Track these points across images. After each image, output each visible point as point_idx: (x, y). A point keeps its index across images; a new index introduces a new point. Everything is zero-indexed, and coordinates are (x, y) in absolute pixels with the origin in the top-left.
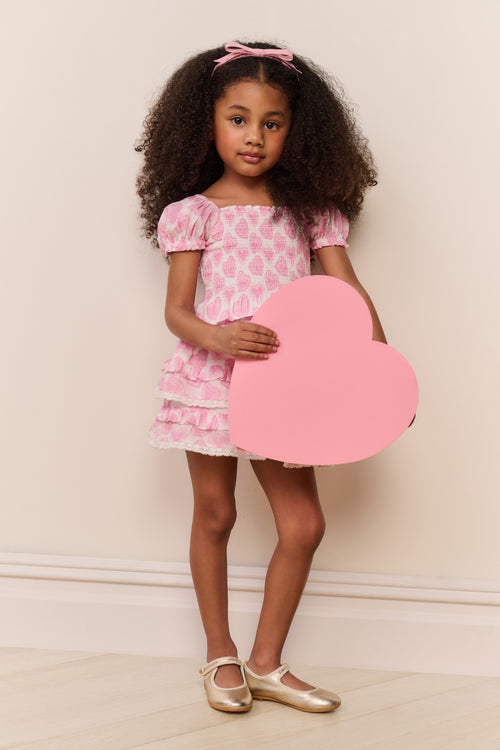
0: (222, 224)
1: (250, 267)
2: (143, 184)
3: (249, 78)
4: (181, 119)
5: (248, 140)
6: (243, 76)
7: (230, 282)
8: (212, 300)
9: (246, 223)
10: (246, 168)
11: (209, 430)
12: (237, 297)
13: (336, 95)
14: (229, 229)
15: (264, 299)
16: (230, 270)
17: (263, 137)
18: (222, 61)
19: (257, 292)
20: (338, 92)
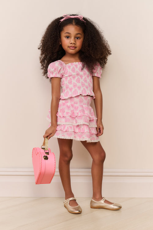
0: (67, 69)
1: (76, 81)
2: (41, 59)
3: (70, 24)
4: (50, 38)
5: (71, 42)
6: (68, 24)
7: (71, 86)
8: (66, 91)
9: (74, 68)
10: (71, 51)
11: (66, 131)
12: (73, 90)
13: (97, 29)
14: (69, 71)
15: (82, 90)
16: (70, 82)
17: (75, 41)
18: (62, 20)
19: (79, 88)
20: (97, 27)
